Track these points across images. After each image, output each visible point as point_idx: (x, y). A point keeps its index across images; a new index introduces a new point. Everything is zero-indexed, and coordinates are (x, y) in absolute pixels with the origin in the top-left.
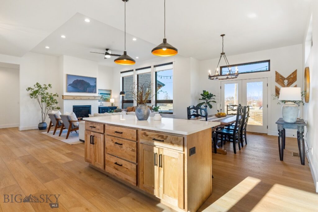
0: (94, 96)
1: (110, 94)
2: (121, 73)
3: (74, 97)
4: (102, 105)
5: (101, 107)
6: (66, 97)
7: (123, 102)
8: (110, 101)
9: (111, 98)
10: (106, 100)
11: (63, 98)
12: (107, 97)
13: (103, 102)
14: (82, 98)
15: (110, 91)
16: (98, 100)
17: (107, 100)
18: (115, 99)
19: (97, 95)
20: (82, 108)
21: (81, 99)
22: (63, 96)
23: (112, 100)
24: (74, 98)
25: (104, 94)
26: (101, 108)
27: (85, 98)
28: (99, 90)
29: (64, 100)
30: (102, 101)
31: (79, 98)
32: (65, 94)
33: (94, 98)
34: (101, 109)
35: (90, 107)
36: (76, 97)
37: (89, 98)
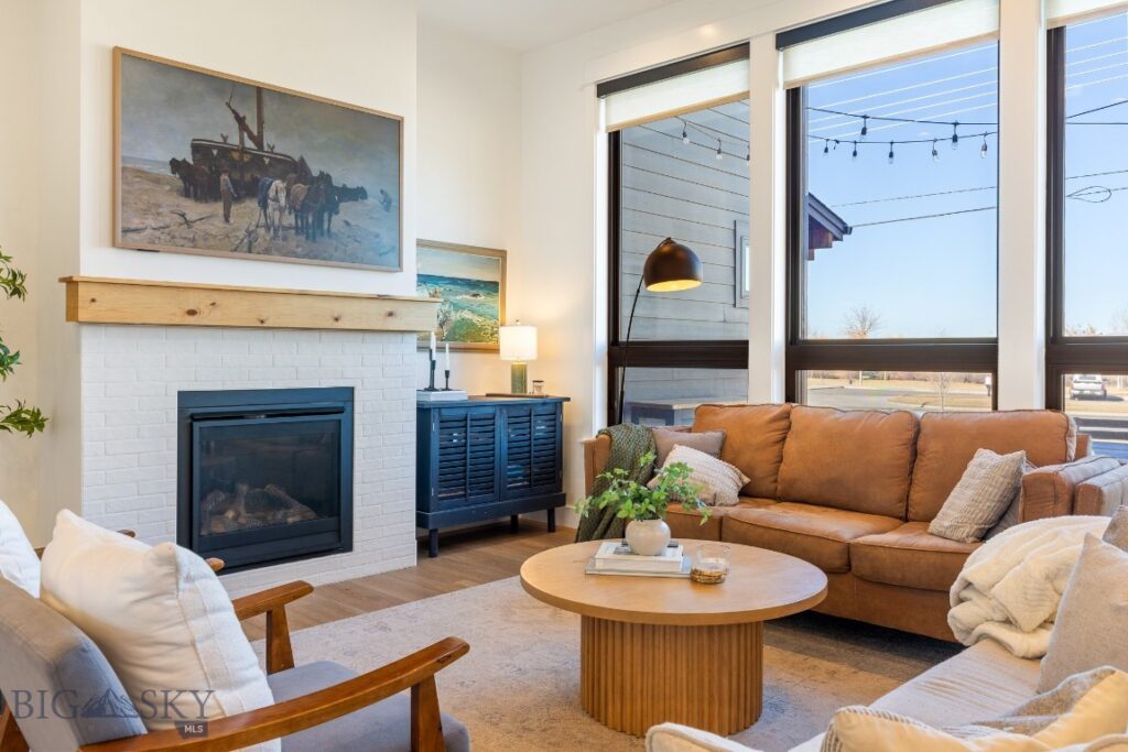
0: (380, 298)
1: (493, 287)
2: (606, 89)
3: (192, 301)
4: (440, 382)
5: (441, 407)
6: (107, 298)
7: (623, 354)
8: (496, 351)
9: (502, 325)
10: (464, 337)
11: (72, 314)
12: (470, 308)
13: (445, 360)
14: (274, 313)
15: (498, 258)
16: (412, 341)
17: (471, 339)
18: (543, 330)
19: (402, 284)
20: (271, 414)
21: (262, 327)
22: (71, 283)
23: (517, 344)
24: (192, 313)
25: (454, 281)
26: (435, 415)
27: (299, 313)
28: (421, 244)
29: (86, 332)
30: (441, 349)
31: (237, 311)
32: (99, 261)
33: (391, 317)
34: (434, 426)
35: (340, 411)
36: (216, 297)
37: (337, 319)
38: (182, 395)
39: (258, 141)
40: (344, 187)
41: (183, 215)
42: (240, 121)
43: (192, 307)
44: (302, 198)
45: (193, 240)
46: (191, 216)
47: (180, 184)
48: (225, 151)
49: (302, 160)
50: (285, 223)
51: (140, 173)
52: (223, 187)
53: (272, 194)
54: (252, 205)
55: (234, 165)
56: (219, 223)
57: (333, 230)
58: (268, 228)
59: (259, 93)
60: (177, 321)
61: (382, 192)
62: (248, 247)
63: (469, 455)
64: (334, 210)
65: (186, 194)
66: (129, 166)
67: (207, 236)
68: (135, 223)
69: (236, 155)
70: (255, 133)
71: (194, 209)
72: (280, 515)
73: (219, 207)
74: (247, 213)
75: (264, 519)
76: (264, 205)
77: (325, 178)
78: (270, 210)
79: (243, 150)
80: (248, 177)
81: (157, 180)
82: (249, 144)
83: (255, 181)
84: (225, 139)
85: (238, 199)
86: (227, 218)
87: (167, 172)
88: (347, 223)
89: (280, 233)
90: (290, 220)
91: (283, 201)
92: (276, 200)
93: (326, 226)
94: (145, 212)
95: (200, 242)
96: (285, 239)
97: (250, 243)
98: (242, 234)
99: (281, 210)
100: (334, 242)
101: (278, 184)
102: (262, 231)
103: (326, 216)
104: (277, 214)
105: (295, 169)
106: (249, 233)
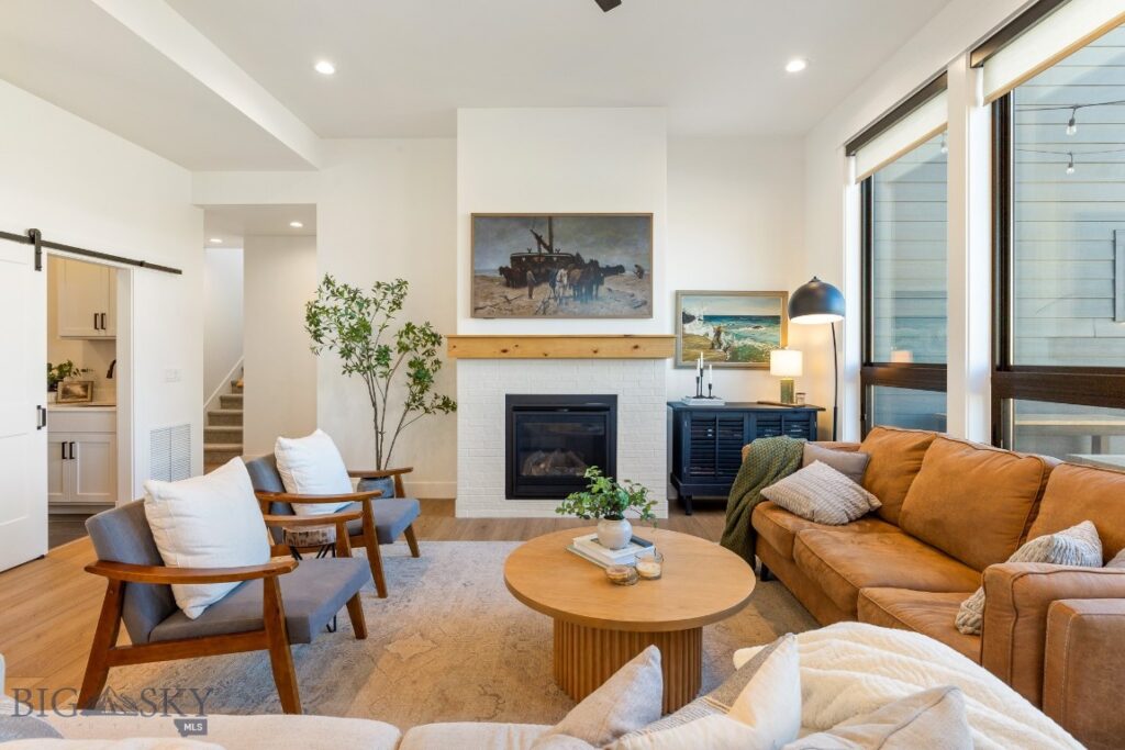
0: (626, 337)
2: (853, 147)
3: (506, 345)
4: (704, 392)
5: (696, 410)
6: (461, 344)
7: (871, 373)
8: (768, 368)
13: (711, 376)
14: (549, 348)
16: (670, 363)
18: (808, 353)
21: (546, 356)
23: (785, 363)
24: (505, 351)
26: (690, 417)
27: (571, 347)
29: (459, 363)
30: (709, 367)
31: (531, 348)
33: (636, 350)
34: (686, 424)
35: (607, 409)
36: (518, 342)
37: (595, 352)
38: (509, 398)
39: (550, 248)
40: (608, 267)
41: (506, 297)
42: (539, 239)
43: (504, 348)
44: (577, 278)
45: (511, 310)
46: (510, 297)
47: (504, 280)
48: (529, 258)
49: (578, 255)
50: (567, 294)
51: (483, 278)
52: (528, 278)
53: (558, 278)
54: (546, 286)
55: (535, 265)
56: (526, 299)
57: (600, 295)
58: (555, 298)
59: (550, 219)
60: (497, 356)
61: (636, 266)
62: (543, 312)
63: (717, 446)
64: (600, 282)
65: (508, 285)
66: (478, 274)
67: (519, 307)
68: (481, 304)
69: (536, 259)
70: (548, 244)
71: (512, 293)
72: (572, 470)
73: (526, 291)
74: (542, 292)
75: (562, 471)
76: (553, 286)
77: (594, 263)
78: (557, 288)
79: (540, 255)
80: (543, 270)
81: (492, 280)
82: (544, 251)
83: (548, 272)
84: (530, 251)
85: (538, 284)
86: (530, 296)
87: (498, 275)
88: (610, 290)
89: (564, 301)
90: (570, 292)
91: (565, 281)
92: (561, 281)
93: (594, 293)
94: (486, 298)
95: (515, 311)
96: (566, 304)
97: (545, 309)
98: (539, 304)
99: (564, 287)
100: (601, 303)
101: (562, 271)
102: (552, 301)
103: (594, 287)
104: (561, 290)
105: (573, 261)
106: (544, 303)
